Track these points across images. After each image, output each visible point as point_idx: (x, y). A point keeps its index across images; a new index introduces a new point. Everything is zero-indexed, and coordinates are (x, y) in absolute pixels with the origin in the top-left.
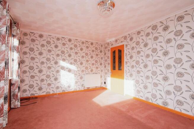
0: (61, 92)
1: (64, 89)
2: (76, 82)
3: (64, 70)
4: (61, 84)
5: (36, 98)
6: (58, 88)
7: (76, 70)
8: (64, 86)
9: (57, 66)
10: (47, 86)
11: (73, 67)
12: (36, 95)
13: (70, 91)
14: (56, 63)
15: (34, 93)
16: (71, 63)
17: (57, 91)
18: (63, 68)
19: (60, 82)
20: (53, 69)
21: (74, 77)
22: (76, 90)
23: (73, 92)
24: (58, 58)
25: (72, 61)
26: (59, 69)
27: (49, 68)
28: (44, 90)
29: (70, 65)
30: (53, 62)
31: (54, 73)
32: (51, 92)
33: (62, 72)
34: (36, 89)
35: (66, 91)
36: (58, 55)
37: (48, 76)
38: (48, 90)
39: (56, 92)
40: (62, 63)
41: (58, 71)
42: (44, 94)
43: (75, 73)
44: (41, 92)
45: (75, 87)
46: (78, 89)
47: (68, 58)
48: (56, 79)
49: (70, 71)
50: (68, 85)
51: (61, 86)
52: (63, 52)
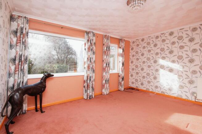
0: (160, 93)
1: (165, 91)
2: (181, 87)
3: (164, 70)
4: (160, 84)
5: (138, 90)
6: (157, 87)
7: (181, 70)
8: (164, 87)
9: (156, 65)
10: (147, 83)
11: (176, 66)
12: (139, 88)
13: (171, 95)
14: (155, 62)
15: (138, 86)
16: (173, 62)
17: (156, 90)
18: (162, 67)
19: (159, 82)
20: (152, 68)
21: (178, 79)
22: (180, 97)
23: (175, 98)
24: (157, 56)
25: (175, 58)
26: (158, 67)
27: (149, 67)
28: (145, 86)
29: (172, 63)
30: (152, 61)
31: (154, 72)
32: (151, 90)
33: (161, 71)
34: (140, 83)
35: (166, 94)
36: (157, 54)
37: (148, 74)
38: (148, 87)
39: (154, 91)
40: (161, 62)
41: (157, 70)
42: (145, 89)
43: (180, 74)
44: (143, 87)
45: (180, 93)
46: (184, 97)
47: (169, 55)
48: (155, 78)
49: (171, 70)
50: (168, 87)
51: (161, 87)
52: (162, 50)
